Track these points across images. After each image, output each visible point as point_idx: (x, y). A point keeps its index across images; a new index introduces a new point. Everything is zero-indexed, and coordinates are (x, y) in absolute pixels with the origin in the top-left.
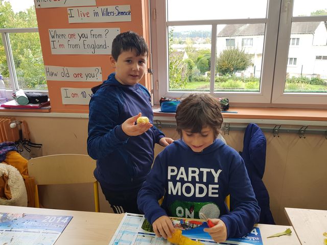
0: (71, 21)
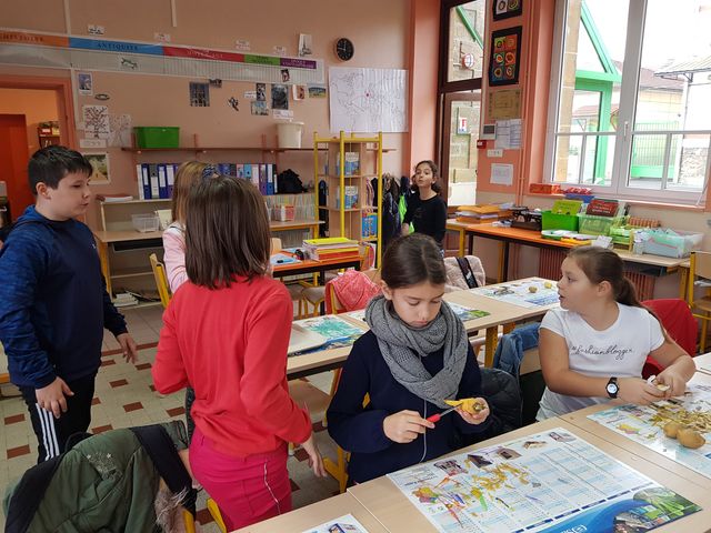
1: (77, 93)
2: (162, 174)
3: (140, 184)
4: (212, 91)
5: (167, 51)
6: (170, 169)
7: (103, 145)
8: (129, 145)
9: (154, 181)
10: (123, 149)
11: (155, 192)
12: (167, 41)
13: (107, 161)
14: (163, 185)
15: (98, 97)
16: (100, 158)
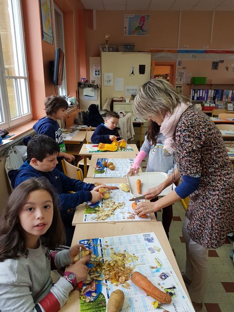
1: (177, 66)
2: (199, 92)
3: (191, 96)
4: (220, 64)
5: (206, 52)
6: (201, 91)
7: (182, 83)
8: (189, 83)
9: (196, 94)
10: (188, 84)
11: (195, 98)
12: (207, 48)
13: (182, 88)
14: (198, 96)
15: (183, 68)
16: (180, 87)
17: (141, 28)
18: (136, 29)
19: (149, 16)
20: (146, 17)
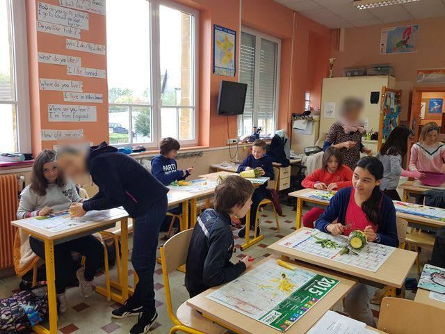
0: (65, 100)
17: (404, 43)
18: (398, 45)
19: (417, 27)
20: (413, 28)
